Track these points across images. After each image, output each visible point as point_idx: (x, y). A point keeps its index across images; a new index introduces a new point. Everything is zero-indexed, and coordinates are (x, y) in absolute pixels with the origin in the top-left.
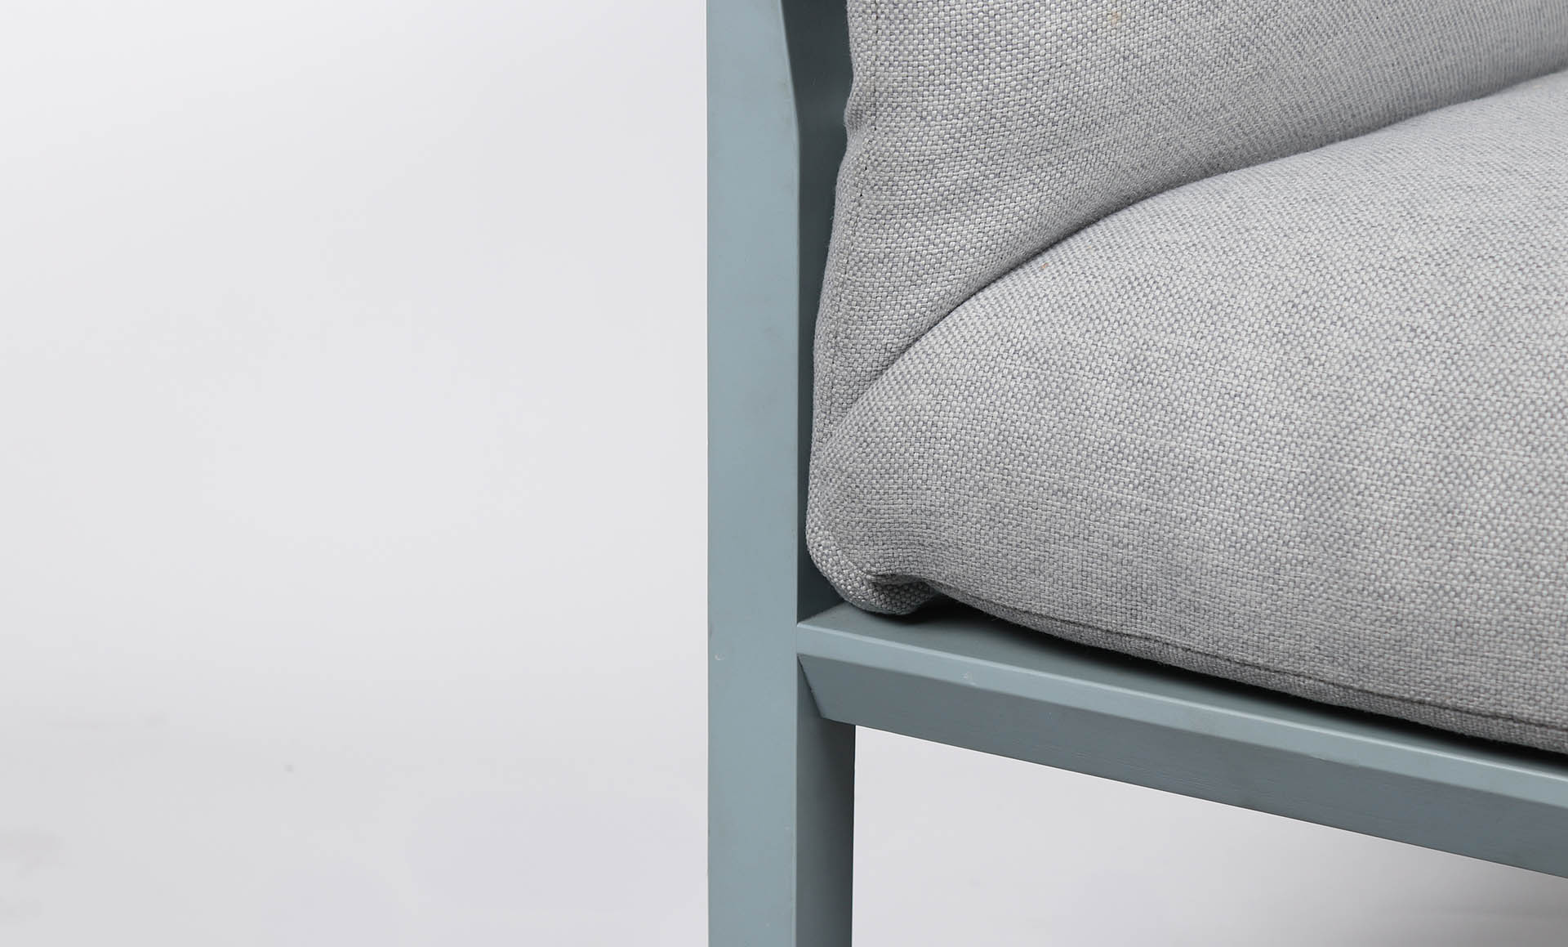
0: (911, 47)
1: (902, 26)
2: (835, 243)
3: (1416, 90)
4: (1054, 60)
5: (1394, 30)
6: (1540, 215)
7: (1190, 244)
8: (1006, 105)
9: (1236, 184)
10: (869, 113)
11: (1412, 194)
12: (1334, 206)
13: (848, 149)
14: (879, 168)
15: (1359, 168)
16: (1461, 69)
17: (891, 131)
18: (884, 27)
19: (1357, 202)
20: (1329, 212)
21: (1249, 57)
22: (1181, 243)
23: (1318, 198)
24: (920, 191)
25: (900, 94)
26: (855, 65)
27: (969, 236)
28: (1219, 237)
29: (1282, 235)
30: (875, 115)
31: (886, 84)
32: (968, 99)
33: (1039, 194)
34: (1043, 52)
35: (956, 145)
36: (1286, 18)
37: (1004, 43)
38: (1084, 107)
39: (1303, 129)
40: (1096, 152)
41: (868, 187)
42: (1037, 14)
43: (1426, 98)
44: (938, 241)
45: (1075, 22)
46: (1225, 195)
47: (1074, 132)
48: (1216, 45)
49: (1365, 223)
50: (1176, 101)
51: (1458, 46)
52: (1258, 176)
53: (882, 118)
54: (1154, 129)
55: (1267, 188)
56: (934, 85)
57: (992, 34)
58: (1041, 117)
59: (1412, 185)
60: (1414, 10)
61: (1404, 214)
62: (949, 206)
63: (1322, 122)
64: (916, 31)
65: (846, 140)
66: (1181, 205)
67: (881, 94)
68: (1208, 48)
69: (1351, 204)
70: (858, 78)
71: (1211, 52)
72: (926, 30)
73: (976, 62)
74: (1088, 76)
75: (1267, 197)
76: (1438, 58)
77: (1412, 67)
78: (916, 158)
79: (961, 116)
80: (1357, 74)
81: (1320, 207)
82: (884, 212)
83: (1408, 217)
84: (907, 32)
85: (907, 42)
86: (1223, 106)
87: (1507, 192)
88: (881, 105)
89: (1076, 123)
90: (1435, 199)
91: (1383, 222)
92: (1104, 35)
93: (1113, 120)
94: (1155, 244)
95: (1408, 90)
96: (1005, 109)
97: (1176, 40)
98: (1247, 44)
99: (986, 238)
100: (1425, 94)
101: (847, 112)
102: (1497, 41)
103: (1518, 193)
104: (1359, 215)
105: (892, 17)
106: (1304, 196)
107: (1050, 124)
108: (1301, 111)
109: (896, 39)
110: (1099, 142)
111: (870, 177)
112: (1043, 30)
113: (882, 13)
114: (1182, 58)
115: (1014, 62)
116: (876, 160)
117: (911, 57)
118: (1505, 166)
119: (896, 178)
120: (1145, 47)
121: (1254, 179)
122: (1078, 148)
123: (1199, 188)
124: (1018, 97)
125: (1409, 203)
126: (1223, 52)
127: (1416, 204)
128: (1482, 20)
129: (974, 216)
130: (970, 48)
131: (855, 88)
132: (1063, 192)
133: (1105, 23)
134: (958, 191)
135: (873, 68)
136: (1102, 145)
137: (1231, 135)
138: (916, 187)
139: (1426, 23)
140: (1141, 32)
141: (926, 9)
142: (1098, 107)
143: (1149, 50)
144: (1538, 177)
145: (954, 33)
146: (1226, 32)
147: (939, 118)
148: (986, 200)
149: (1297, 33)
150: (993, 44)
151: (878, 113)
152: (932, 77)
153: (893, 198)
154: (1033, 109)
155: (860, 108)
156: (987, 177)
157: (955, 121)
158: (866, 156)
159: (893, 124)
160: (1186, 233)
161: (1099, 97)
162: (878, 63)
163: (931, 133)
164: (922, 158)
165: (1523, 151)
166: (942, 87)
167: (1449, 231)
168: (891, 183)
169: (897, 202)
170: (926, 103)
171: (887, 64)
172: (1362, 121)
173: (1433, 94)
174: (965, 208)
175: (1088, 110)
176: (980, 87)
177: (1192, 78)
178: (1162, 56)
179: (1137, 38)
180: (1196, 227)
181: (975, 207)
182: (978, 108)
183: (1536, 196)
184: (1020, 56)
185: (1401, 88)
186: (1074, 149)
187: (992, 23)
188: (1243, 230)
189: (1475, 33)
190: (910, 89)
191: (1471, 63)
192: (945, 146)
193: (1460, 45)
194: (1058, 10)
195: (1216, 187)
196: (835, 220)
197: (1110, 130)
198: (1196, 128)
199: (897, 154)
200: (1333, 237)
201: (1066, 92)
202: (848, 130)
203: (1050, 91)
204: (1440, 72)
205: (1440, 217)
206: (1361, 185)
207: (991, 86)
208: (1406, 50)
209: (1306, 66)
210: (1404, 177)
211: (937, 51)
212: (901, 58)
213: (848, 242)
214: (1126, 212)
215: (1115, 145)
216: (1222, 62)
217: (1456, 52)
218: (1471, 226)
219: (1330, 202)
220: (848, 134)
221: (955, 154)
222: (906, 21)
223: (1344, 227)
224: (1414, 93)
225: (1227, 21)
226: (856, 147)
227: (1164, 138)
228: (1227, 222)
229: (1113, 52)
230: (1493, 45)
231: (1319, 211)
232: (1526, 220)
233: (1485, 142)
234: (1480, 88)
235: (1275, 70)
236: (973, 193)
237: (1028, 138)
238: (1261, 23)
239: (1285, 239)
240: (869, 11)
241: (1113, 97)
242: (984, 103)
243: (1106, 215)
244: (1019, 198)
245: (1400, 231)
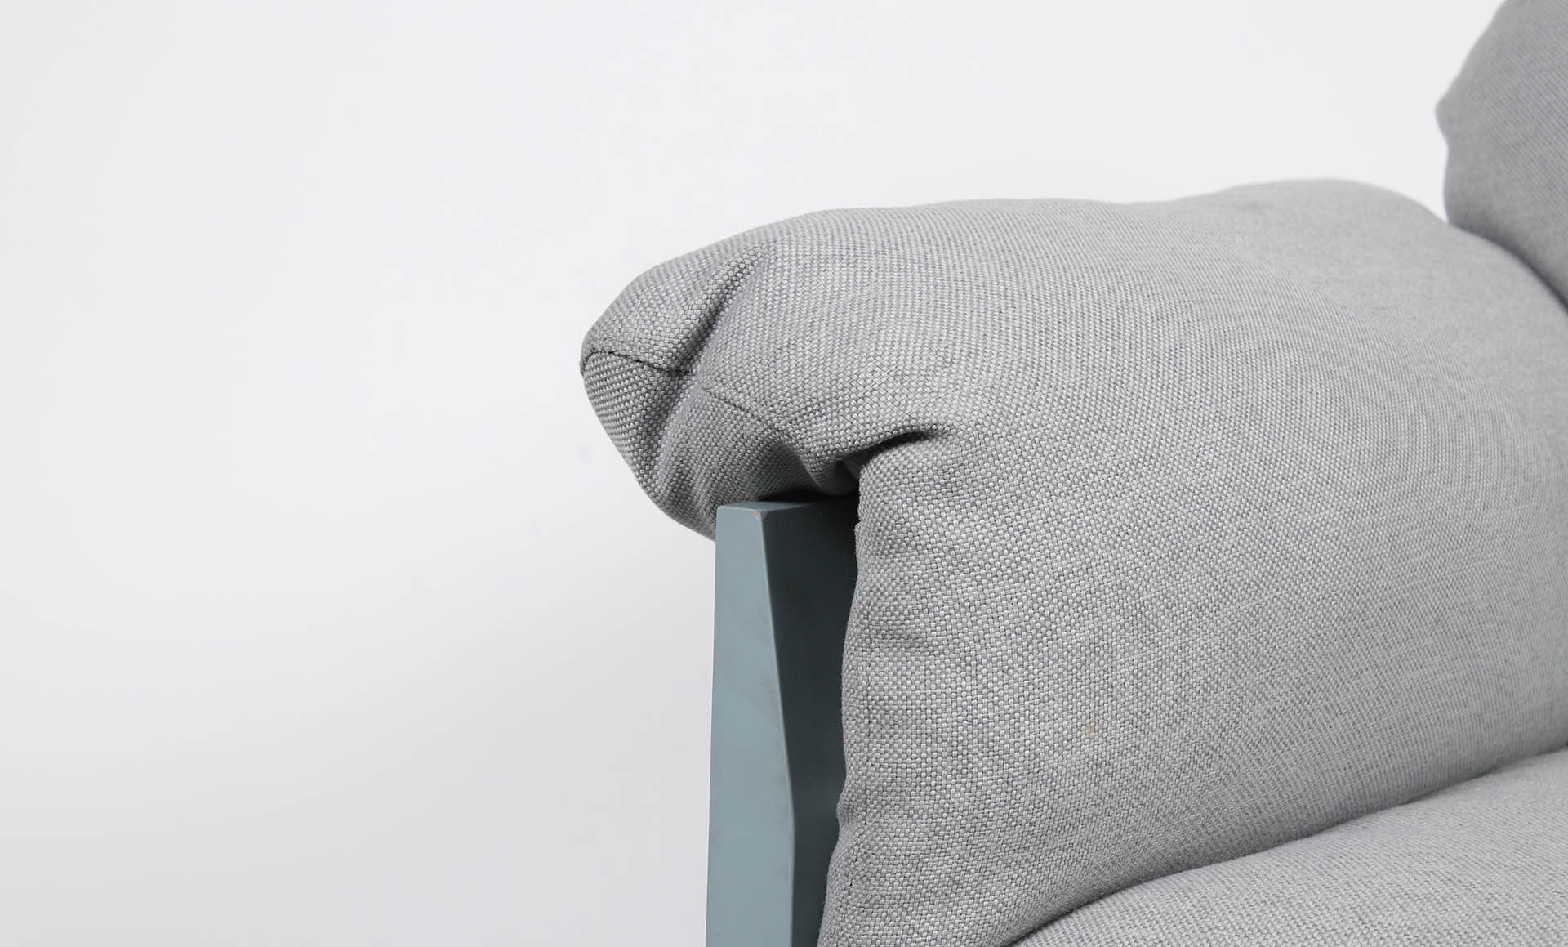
0: (900, 751)
1: (892, 731)
2: (825, 928)
3: (1366, 790)
4: (1032, 766)
5: (1346, 738)
6: (1483, 927)
7: (1157, 941)
8: (987, 806)
9: (1199, 882)
10: (860, 809)
11: (1363, 901)
12: (1290, 909)
13: (840, 839)
14: (868, 861)
15: (1314, 873)
16: (1407, 771)
17: (880, 826)
18: (875, 730)
19: (1313, 906)
20: (1287, 915)
21: (1212, 764)
22: (1148, 940)
23: (1276, 901)
24: (906, 883)
25: (889, 793)
26: (848, 764)
27: (951, 926)
28: (1184, 935)
29: (1242, 936)
30: (865, 811)
31: (876, 783)
32: (952, 800)
33: (1017, 888)
34: (1022, 758)
35: (940, 841)
36: (1247, 729)
37: (986, 749)
38: (1059, 809)
39: (1262, 828)
40: (1070, 850)
41: (858, 878)
42: (1017, 724)
43: (1375, 797)
44: (921, 930)
45: (1051, 732)
46: (1190, 894)
47: (1049, 832)
48: (1182, 753)
49: (1320, 927)
50: (1144, 805)
51: (1404, 751)
52: (1220, 876)
53: (872, 814)
54: (1124, 830)
55: (1229, 889)
56: (920, 786)
57: (976, 741)
58: (1019, 818)
59: (1363, 892)
60: (1364, 720)
61: (1356, 920)
62: (933, 898)
63: (1279, 821)
64: (905, 736)
65: (837, 830)
66: (1149, 902)
67: (871, 792)
68: (1174, 756)
69: (1307, 908)
70: (851, 777)
71: (1177, 760)
72: (914, 736)
73: (960, 766)
74: (1063, 781)
75: (1228, 898)
76: (1387, 762)
77: (1363, 770)
78: (903, 853)
79: (945, 815)
80: (1312, 778)
81: (1278, 909)
82: (872, 901)
83: (1360, 923)
84: (896, 736)
85: (896, 745)
86: (1188, 808)
87: (1451, 902)
88: (872, 803)
89: (1052, 824)
90: (1385, 906)
91: (1337, 927)
92: (1079, 744)
93: (1085, 822)
94: (1124, 939)
95: (1359, 790)
96: (986, 810)
97: (1145, 749)
98: (1211, 752)
99: (966, 928)
100: (1374, 793)
101: (839, 806)
102: (1440, 745)
103: (1461, 903)
104: (1315, 919)
105: (883, 722)
106: (1263, 898)
107: (1027, 825)
108: (1260, 812)
109: (887, 743)
110: (1073, 841)
111: (860, 868)
112: (1022, 738)
113: (874, 718)
114: (1151, 765)
115: (995, 767)
116: (866, 853)
117: (900, 760)
118: (1449, 876)
119: (884, 871)
120: (1116, 755)
121: (1215, 879)
122: (1054, 847)
123: (1165, 885)
124: (998, 799)
125: (1361, 909)
126: (1189, 759)
127: (1368, 911)
128: (1426, 727)
129: (955, 908)
130: (955, 753)
131: (847, 786)
132: (1038, 887)
133: (1079, 733)
134: (941, 884)
135: (864, 768)
136: (1075, 844)
137: (1196, 835)
138: (902, 879)
139: (1376, 731)
140: (1113, 741)
141: (914, 717)
142: (1072, 809)
143: (1120, 758)
144: (1480, 889)
145: (939, 739)
146: (1191, 741)
147: (925, 816)
148: (968, 893)
149: (1257, 743)
150: (975, 750)
151: (868, 810)
152: (919, 779)
153: (881, 888)
154: (1012, 810)
155: (852, 803)
156: (968, 872)
157: (939, 820)
158: (857, 848)
159: (882, 820)
160: (1153, 929)
161: (1073, 801)
162: (869, 764)
163: (918, 830)
164: (908, 853)
165: (1466, 861)
166: (928, 788)
167: (1398, 938)
168: (879, 875)
169: (884, 892)
170: (913, 802)
171: (877, 765)
172: (1317, 819)
173: (1382, 794)
174: (948, 900)
175: (1063, 812)
176: (963, 789)
177: (1159, 783)
178: (1132, 763)
179: (1108, 747)
180: (1162, 924)
181: (956, 899)
182: (961, 809)
183: (1478, 907)
184: (1001, 762)
185: (1353, 789)
186: (1049, 848)
187: (975, 731)
188: (1206, 929)
189: (1421, 739)
190: (899, 789)
191: (1417, 766)
192: (930, 842)
193: (1407, 750)
194: (1037, 720)
195: (1182, 885)
196: (826, 906)
197: (1083, 830)
198: (1163, 829)
199: (885, 848)
200: (1290, 939)
201: (1043, 795)
202: (840, 821)
203: (1029, 794)
204: (1388, 774)
205: (1389, 924)
206: (1316, 890)
207: (974, 789)
208: (1357, 755)
209: (1265, 771)
210: (1355, 883)
211: (924, 755)
212: (891, 760)
213: (837, 927)
214: (1097, 905)
215: (1088, 844)
216: (1187, 769)
217: (1403, 756)
218: (1418, 934)
219: (1288, 905)
220: (841, 825)
221: (939, 850)
222: (896, 726)
223: (1300, 930)
224: (1364, 794)
225: (1192, 732)
226: (847, 839)
227: (1133, 838)
228: (1192, 921)
229: (1087, 760)
230: (1437, 749)
231: (1277, 913)
232: (1469, 931)
233: (1430, 851)
234: (1425, 786)
235: (1236, 776)
236: (955, 886)
237: (1007, 837)
238: (1224, 734)
239: (1245, 940)
240: (862, 716)
241: (1086, 801)
242: (967, 804)
243: (1079, 907)
244: (998, 892)
245: (1352, 936)
